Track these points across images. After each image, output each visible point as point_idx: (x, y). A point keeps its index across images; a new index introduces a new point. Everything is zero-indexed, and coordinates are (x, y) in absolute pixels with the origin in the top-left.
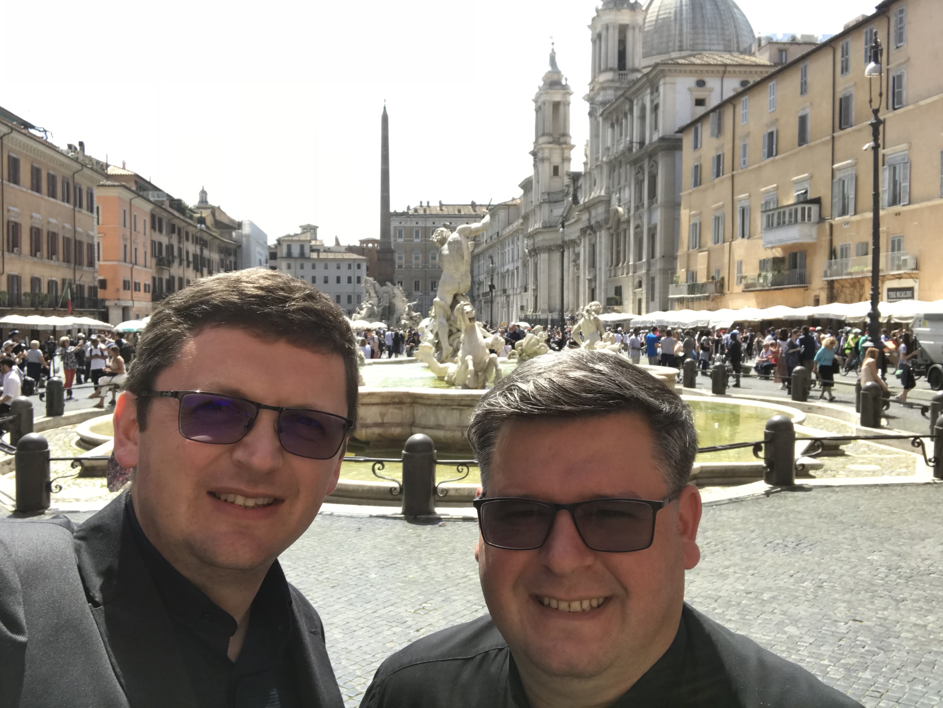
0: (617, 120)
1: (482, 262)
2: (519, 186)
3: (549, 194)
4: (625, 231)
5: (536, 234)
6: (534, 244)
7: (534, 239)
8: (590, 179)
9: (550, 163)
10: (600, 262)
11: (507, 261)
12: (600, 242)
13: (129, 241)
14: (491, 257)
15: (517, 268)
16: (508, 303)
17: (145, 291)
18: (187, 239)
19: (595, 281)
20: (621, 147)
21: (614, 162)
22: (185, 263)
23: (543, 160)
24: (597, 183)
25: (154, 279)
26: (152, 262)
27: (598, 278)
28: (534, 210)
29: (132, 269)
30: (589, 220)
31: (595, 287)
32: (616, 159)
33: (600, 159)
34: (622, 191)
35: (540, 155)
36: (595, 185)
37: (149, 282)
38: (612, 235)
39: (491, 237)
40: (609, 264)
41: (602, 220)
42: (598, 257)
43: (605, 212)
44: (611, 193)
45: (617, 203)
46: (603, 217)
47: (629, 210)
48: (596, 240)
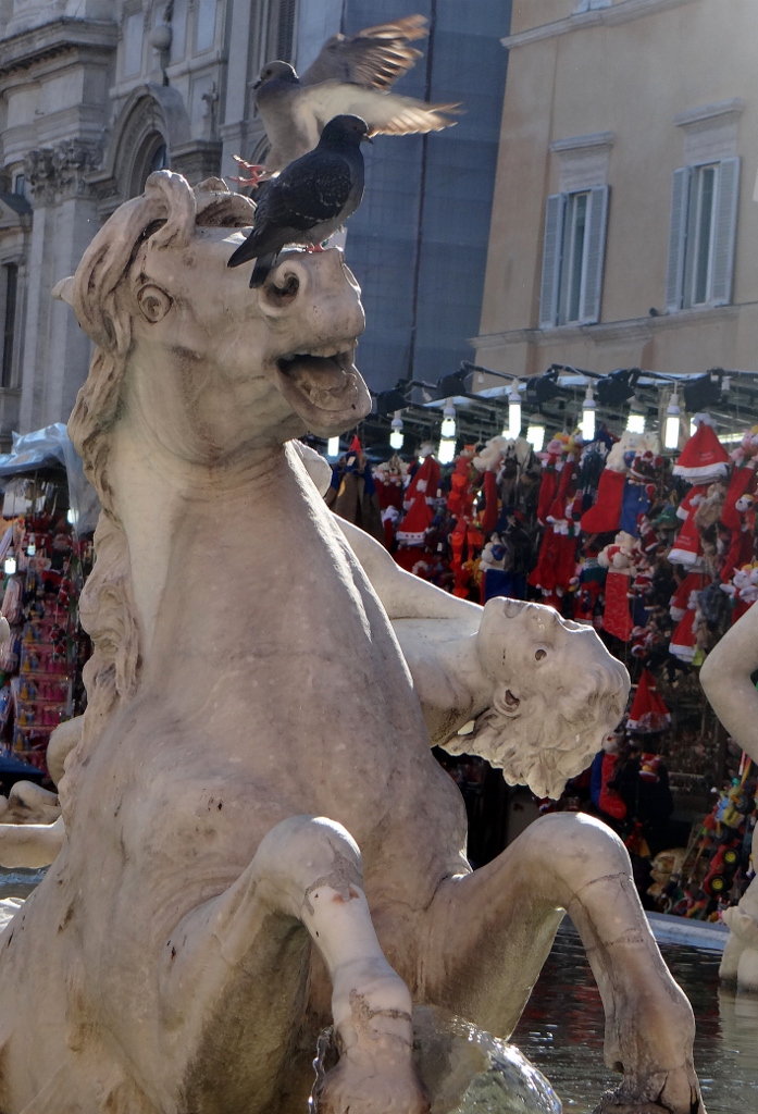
34: (181, 11)
41: (65, 146)
42: (31, 333)
43: (82, 108)
44: (118, 15)
45: (156, 62)
46: (70, 130)
47: (216, 102)
48: (26, 245)
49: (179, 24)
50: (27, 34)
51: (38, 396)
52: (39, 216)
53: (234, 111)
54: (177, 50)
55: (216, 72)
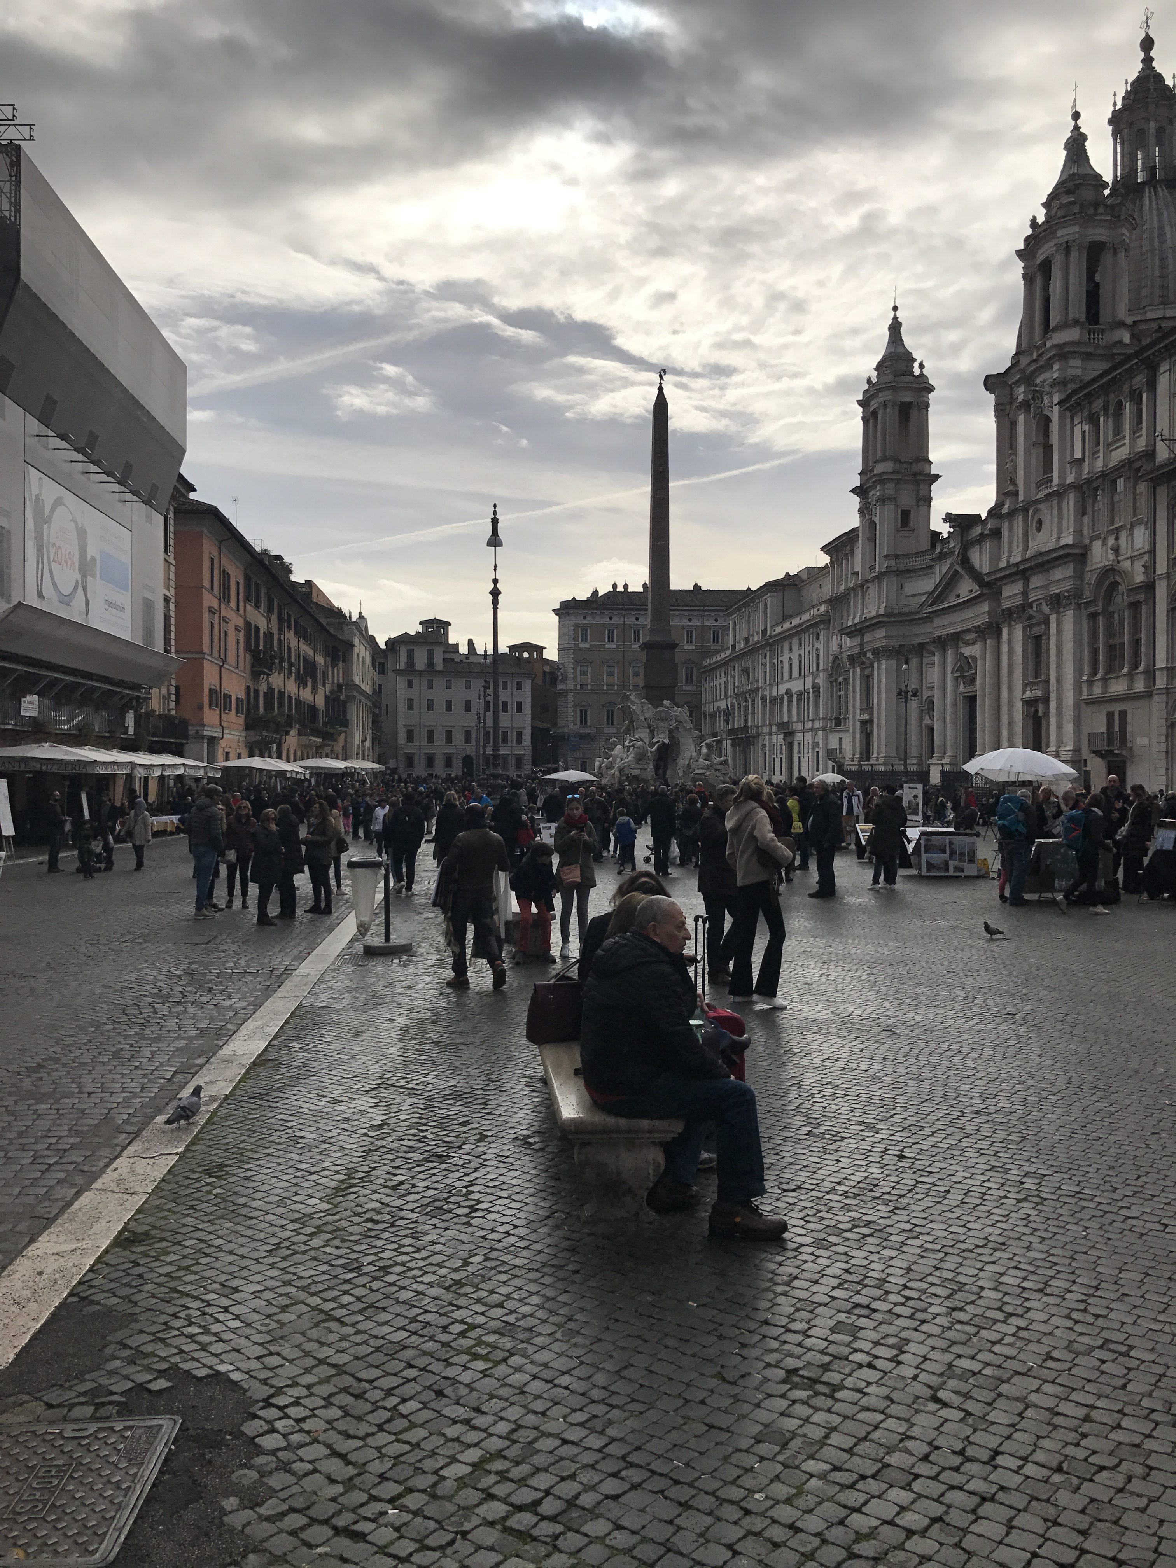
0: (1106, 409)
1: (720, 681)
2: (822, 549)
3: (897, 557)
4: (1135, 606)
5: (868, 627)
6: (861, 645)
7: (863, 636)
8: (1025, 520)
9: (897, 506)
10: (1059, 667)
11: (786, 676)
12: (1059, 632)
13: (217, 616)
14: (746, 671)
15: (816, 688)
16: (790, 746)
17: (237, 712)
18: (289, 628)
19: (1046, 700)
20: (1121, 453)
21: (1095, 485)
22: (286, 665)
23: (882, 500)
24: (1046, 526)
25: (248, 688)
26: (245, 660)
27: (1053, 697)
28: (862, 586)
29: (221, 667)
30: (1025, 594)
31: (1047, 714)
32: (1103, 475)
33: (1055, 481)
34: (1123, 535)
35: (875, 493)
36: (1039, 529)
37: (242, 695)
38: (1093, 616)
39: (747, 640)
40: (1087, 670)
41: (1068, 591)
42: (1053, 659)
43: (1073, 577)
44: (1087, 541)
45: (1112, 556)
46: (1068, 585)
47: (1150, 568)
48: (1048, 629)
49: (1123, 541)
50: (1041, 554)
51: (1059, 680)
52: (1053, 618)
53: (1162, 568)
54: (1123, 550)
55: (1146, 557)
